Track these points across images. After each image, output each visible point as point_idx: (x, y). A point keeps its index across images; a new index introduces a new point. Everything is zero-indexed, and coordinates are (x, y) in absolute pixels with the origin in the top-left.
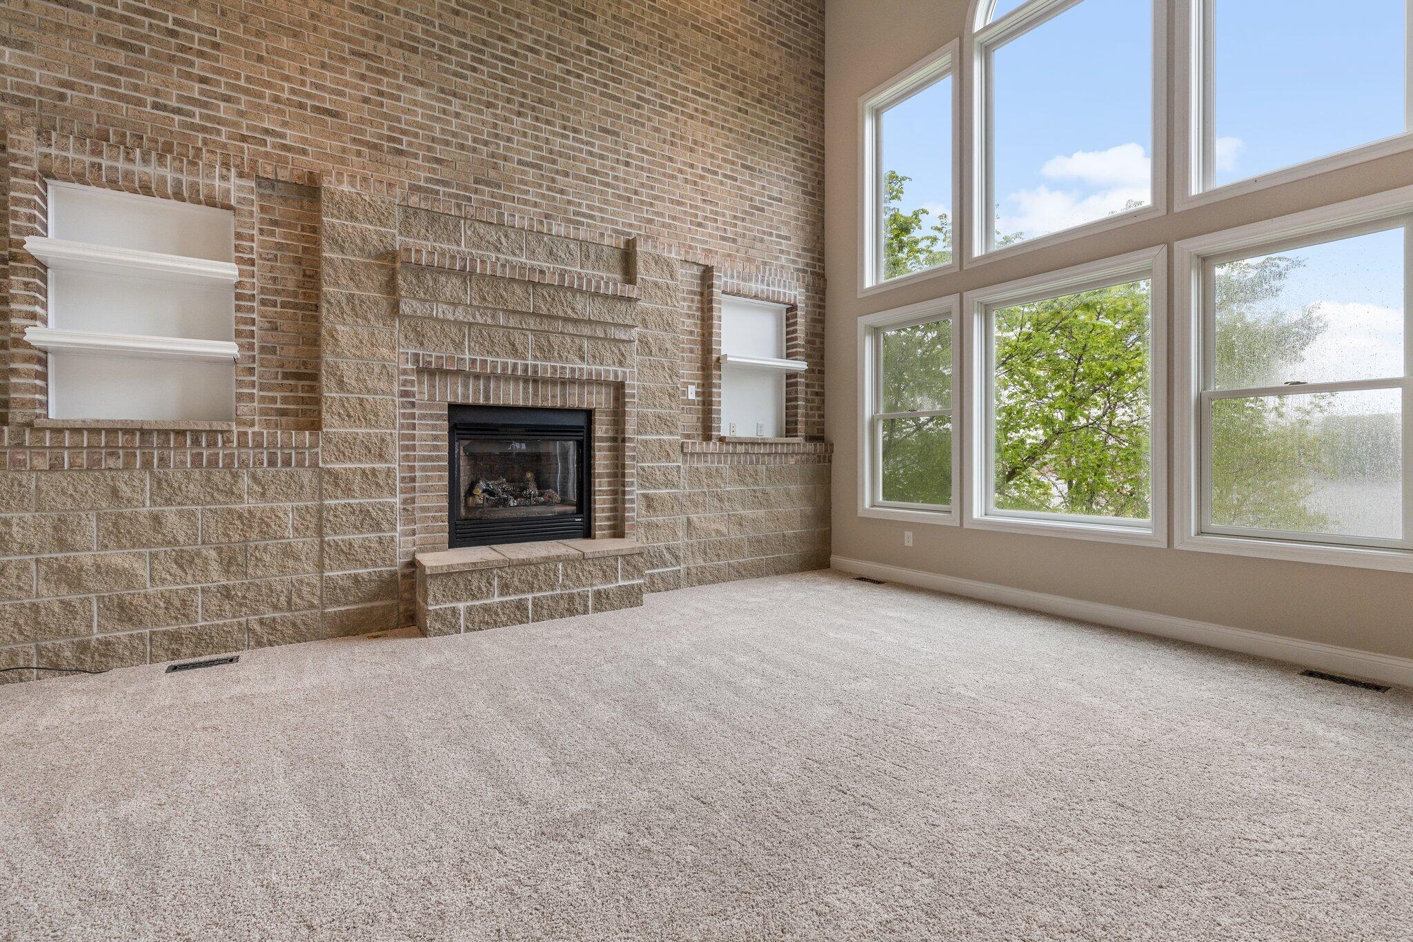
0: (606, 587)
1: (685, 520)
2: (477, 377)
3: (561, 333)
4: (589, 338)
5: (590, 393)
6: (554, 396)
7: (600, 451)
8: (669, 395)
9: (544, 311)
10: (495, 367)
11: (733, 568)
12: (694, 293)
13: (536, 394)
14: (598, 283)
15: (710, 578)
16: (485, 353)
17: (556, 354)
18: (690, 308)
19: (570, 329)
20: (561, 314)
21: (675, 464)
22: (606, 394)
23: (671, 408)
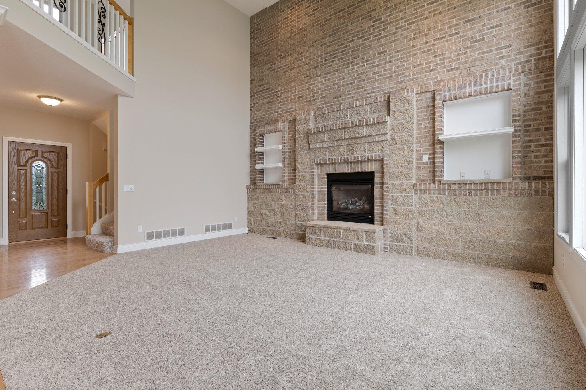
0: (358, 243)
1: (416, 223)
2: (332, 164)
3: (356, 144)
4: (368, 143)
5: (371, 165)
6: (358, 168)
7: (376, 188)
8: (407, 161)
9: (348, 137)
10: (335, 160)
11: (450, 253)
12: (428, 107)
13: (351, 168)
14: (366, 120)
15: (432, 255)
16: (332, 156)
17: (355, 152)
18: (425, 115)
19: (359, 141)
20: (354, 137)
21: (410, 195)
22: (378, 164)
23: (408, 168)
